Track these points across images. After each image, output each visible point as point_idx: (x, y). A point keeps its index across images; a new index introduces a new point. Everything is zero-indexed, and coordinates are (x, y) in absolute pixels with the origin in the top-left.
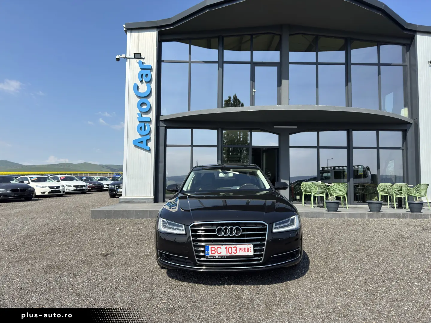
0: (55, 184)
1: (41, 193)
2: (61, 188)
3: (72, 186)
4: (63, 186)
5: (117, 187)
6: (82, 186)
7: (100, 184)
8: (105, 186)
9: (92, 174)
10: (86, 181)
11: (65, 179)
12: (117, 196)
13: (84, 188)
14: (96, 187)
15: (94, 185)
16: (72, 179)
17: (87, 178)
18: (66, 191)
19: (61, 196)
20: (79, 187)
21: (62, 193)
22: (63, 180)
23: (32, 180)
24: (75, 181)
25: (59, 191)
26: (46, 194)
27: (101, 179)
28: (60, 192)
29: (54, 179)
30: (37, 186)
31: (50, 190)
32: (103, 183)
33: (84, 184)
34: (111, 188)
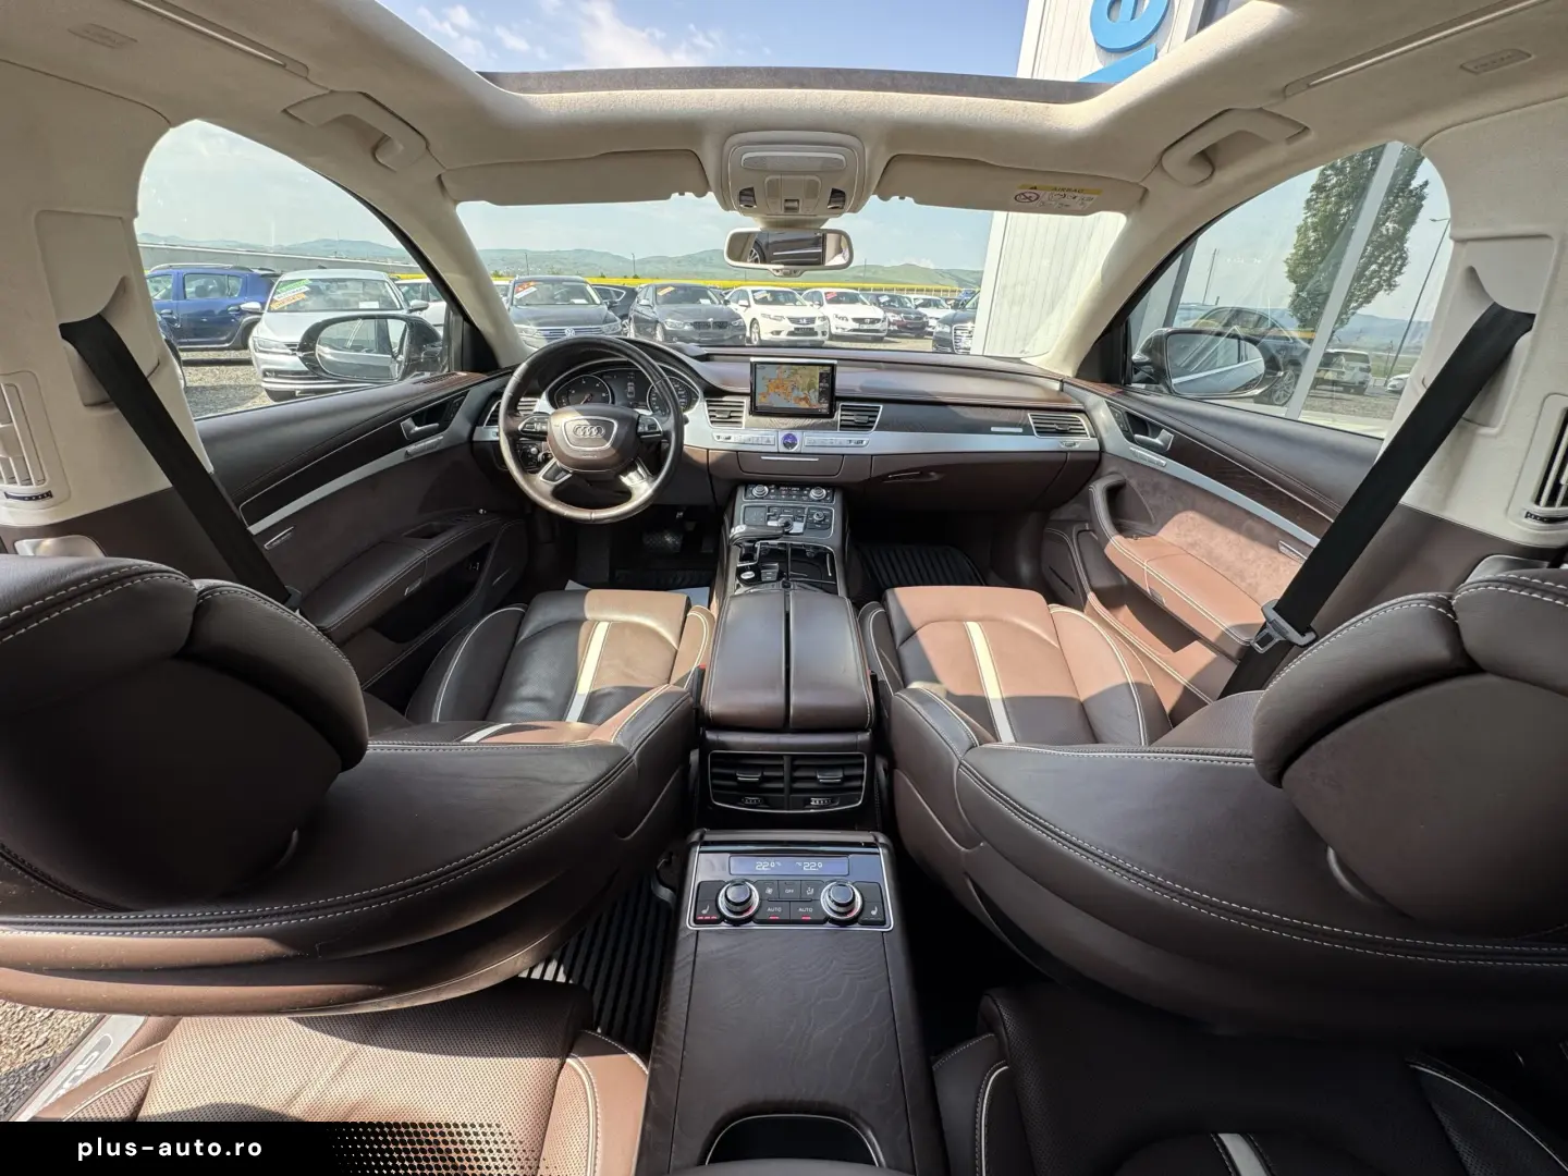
0: (805, 310)
1: (772, 333)
2: (818, 323)
3: (850, 317)
4: (825, 318)
5: (959, 332)
6: (874, 321)
7: (920, 317)
8: (932, 323)
9: (902, 290)
10: (886, 307)
11: (837, 299)
13: (877, 326)
14: (911, 324)
15: (906, 318)
16: (853, 299)
17: (893, 299)
18: (834, 331)
20: (864, 323)
21: (819, 337)
22: (831, 301)
23: (757, 298)
24: (858, 306)
25: (812, 332)
26: (783, 337)
27: (927, 304)
28: (816, 334)
29: (810, 298)
30: (764, 315)
31: (792, 327)
32: (929, 315)
33: (878, 313)
34: (940, 332)
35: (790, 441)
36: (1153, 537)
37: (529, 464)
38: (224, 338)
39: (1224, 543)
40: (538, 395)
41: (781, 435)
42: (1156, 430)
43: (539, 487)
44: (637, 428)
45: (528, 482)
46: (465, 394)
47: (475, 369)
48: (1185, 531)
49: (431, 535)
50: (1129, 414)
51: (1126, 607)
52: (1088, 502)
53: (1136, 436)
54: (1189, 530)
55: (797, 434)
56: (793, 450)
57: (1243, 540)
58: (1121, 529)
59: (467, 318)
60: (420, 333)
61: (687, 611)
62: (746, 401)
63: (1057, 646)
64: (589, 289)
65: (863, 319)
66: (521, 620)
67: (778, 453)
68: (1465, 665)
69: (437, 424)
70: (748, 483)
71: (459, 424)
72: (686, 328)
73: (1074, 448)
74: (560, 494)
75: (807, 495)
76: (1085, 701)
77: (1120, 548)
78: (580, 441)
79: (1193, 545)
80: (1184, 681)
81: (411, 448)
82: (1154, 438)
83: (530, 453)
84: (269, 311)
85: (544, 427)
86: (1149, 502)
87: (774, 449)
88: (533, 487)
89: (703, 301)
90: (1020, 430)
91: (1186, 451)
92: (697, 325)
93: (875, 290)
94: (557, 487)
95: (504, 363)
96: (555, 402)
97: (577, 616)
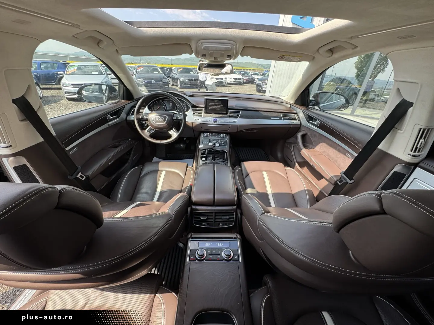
0: (220, 77)
2: (224, 80)
3: (233, 78)
4: (225, 78)
5: (263, 83)
6: (239, 79)
7: (253, 78)
8: (256, 80)
9: (248, 70)
10: (243, 75)
12: (262, 91)
13: (241, 81)
14: (250, 80)
15: (248, 78)
16: (234, 73)
17: (245, 72)
18: (228, 82)
19: (224, 86)
20: (237, 80)
24: (235, 75)
27: (255, 74)
28: (223, 83)
31: (217, 81)
32: (255, 77)
33: (241, 77)
34: (258, 83)
35: (215, 121)
36: (314, 149)
37: (143, 127)
38: (53, 82)
39: (332, 152)
40: (145, 107)
41: (213, 119)
42: (315, 120)
43: (146, 134)
44: (173, 118)
45: (143, 133)
46: (124, 107)
47: (127, 100)
48: (322, 148)
49: (116, 147)
50: (308, 115)
51: (306, 167)
52: (296, 138)
53: (310, 121)
54: (323, 148)
55: (218, 119)
56: (216, 123)
57: (337, 152)
58: (305, 146)
59: (124, 86)
60: (111, 89)
61: (187, 168)
62: (203, 109)
63: (287, 179)
64: (158, 69)
65: (237, 79)
66: (141, 170)
67: (212, 124)
68: (383, 212)
69: (117, 116)
70: (204, 132)
71: (123, 115)
72: (187, 81)
73: (293, 124)
74: (152, 136)
75: (220, 136)
76: (294, 194)
77: (304, 152)
78: (157, 122)
79: (324, 152)
80: (320, 189)
81: (110, 123)
82: (315, 122)
83: (143, 123)
84: (66, 74)
85: (147, 117)
86: (313, 139)
87: (211, 123)
88: (144, 134)
89: (191, 73)
90: (279, 118)
91: (322, 126)
92: (189, 80)
93: (240, 69)
94: (151, 134)
95: (135, 97)
96: (150, 109)
97: (157, 169)
